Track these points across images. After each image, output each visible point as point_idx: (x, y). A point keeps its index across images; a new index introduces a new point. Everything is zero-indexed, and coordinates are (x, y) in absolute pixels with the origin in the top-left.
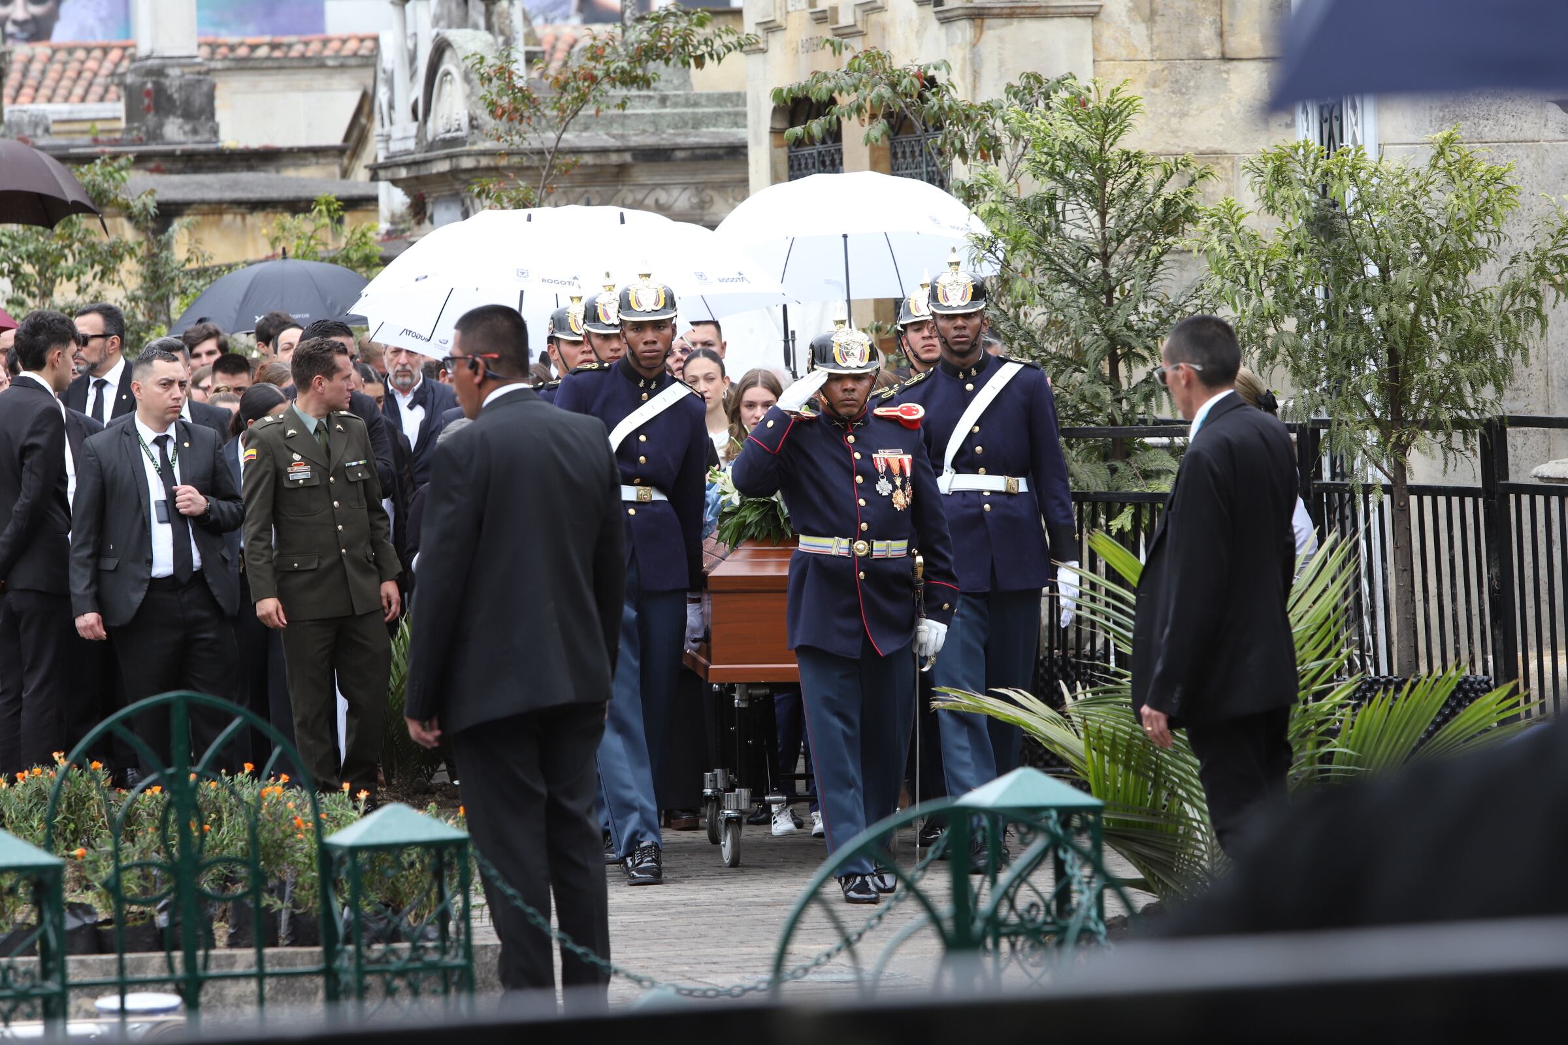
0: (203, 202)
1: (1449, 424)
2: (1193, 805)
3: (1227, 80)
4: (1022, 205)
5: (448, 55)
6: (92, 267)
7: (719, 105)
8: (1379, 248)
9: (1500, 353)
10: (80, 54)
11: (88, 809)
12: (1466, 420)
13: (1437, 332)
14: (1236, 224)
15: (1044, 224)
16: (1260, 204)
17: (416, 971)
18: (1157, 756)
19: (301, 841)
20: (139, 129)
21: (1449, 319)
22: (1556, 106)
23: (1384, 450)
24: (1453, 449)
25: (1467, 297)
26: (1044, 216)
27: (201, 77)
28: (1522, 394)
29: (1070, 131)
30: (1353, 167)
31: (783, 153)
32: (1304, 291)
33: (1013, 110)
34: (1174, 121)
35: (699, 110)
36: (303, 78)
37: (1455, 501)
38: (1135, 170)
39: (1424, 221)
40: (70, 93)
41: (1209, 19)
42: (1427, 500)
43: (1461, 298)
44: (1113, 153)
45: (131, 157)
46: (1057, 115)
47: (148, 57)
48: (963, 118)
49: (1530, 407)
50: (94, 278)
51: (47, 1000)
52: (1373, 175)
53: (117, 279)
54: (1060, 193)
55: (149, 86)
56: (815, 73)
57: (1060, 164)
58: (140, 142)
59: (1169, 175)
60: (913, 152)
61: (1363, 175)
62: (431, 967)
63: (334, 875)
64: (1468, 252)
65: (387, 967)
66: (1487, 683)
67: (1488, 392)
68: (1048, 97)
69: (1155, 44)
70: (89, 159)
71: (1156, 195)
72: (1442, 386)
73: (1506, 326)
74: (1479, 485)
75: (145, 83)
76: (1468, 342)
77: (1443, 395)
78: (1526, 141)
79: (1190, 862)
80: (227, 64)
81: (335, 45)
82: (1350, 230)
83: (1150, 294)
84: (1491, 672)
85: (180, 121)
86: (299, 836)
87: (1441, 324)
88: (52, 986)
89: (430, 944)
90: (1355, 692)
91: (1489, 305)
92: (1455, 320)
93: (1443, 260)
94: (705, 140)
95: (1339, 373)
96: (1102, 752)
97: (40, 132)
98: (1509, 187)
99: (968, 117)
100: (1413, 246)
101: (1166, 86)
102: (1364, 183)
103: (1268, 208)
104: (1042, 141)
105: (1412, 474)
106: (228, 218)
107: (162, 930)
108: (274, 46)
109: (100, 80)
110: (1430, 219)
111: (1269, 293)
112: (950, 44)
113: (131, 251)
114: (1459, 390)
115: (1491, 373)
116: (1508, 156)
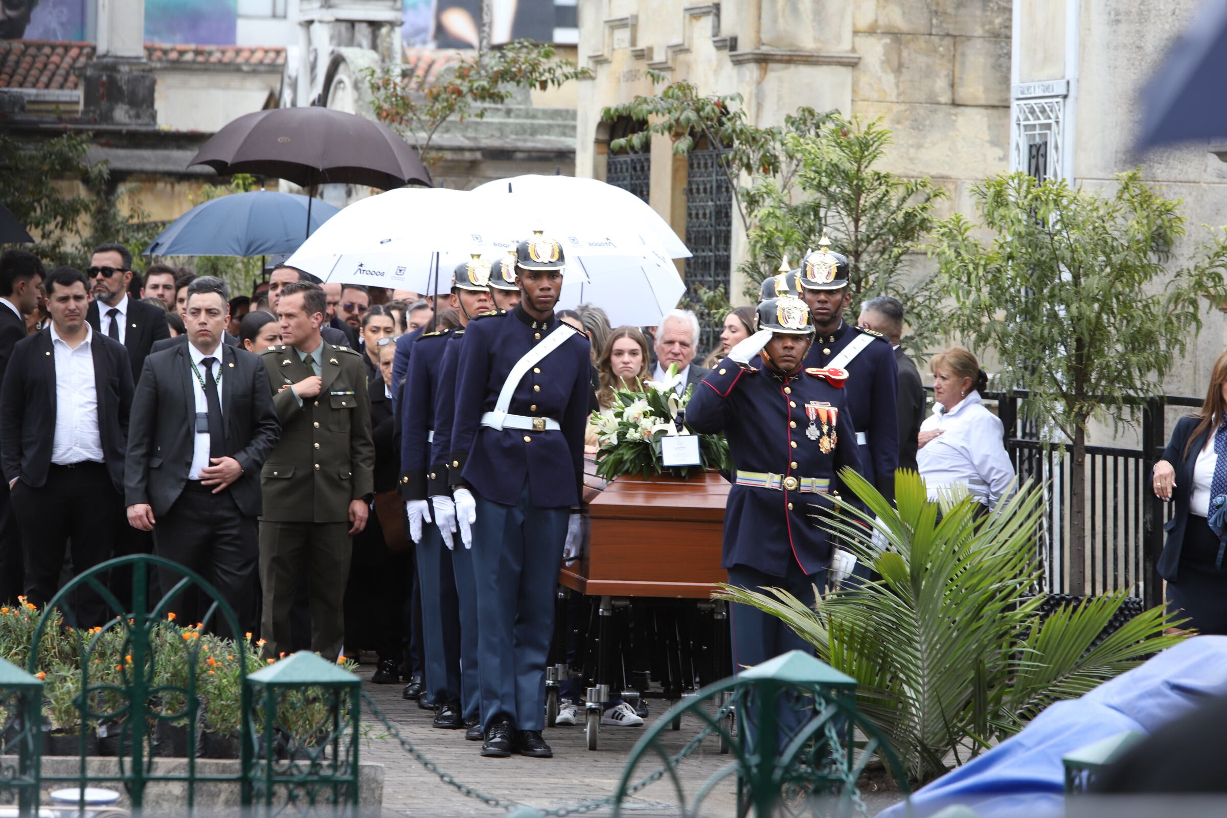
0: (142, 172)
1: (1120, 400)
2: (911, 686)
3: (955, 121)
4: (793, 211)
5: (342, 67)
6: (55, 218)
7: (552, 118)
8: (1073, 259)
9: (1163, 347)
10: (47, 50)
11: (44, 642)
12: (1134, 398)
13: (1115, 328)
14: (962, 234)
15: (810, 226)
16: (982, 220)
17: (313, 782)
18: (885, 647)
19: (212, 676)
20: (94, 112)
21: (1125, 318)
22: (1215, 157)
23: (1068, 417)
24: (1121, 419)
25: (1140, 301)
26: (811, 220)
27: (145, 74)
28: (1175, 379)
29: (835, 155)
30: (1058, 195)
31: (603, 159)
32: (1012, 290)
33: (791, 136)
34: (912, 151)
35: (536, 122)
36: (223, 79)
37: (1121, 460)
38: (883, 188)
39: (1109, 240)
40: (37, 80)
41: (943, 73)
42: (1099, 458)
43: (1135, 301)
44: (868, 173)
45: (91, 134)
46: (824, 141)
47: (105, 56)
48: (750, 139)
49: (1181, 390)
50: (56, 226)
51: (23, 790)
52: (1071, 203)
53: (74, 228)
54: (824, 202)
55: (104, 78)
56: (637, 97)
57: (825, 180)
58: (95, 122)
59: (910, 193)
60: (706, 164)
61: (1065, 202)
62: (326, 781)
63: (253, 705)
64: (1143, 267)
65: (291, 779)
66: (1139, 604)
67: (1152, 376)
68: (818, 127)
69: (901, 89)
70: (57, 133)
71: (899, 208)
72: (1117, 370)
73: (1170, 326)
74: (1140, 448)
75: (101, 76)
76: (1139, 336)
77: (1117, 377)
78: (1189, 182)
79: (906, 730)
80: (165, 65)
81: (245, 54)
82: (1052, 244)
83: (891, 285)
84: (1142, 596)
85: (126, 107)
86: (211, 672)
87: (1118, 322)
88: (28, 779)
89: (325, 763)
90: (1042, 605)
91: (1156, 309)
92: (1130, 320)
93: (1123, 271)
94: (540, 145)
95: (1037, 355)
96: (842, 642)
97: (17, 110)
98: (1177, 218)
99: (754, 139)
100: (1100, 259)
101: (907, 123)
102: (1065, 208)
103: (989, 224)
104: (813, 164)
105: (1089, 436)
106: (160, 185)
107: (102, 740)
108: (198, 53)
109: (62, 72)
110: (1114, 239)
111: (986, 290)
112: (741, 81)
113: (86, 208)
114: (1130, 373)
115: (1156, 362)
116: (1175, 193)
